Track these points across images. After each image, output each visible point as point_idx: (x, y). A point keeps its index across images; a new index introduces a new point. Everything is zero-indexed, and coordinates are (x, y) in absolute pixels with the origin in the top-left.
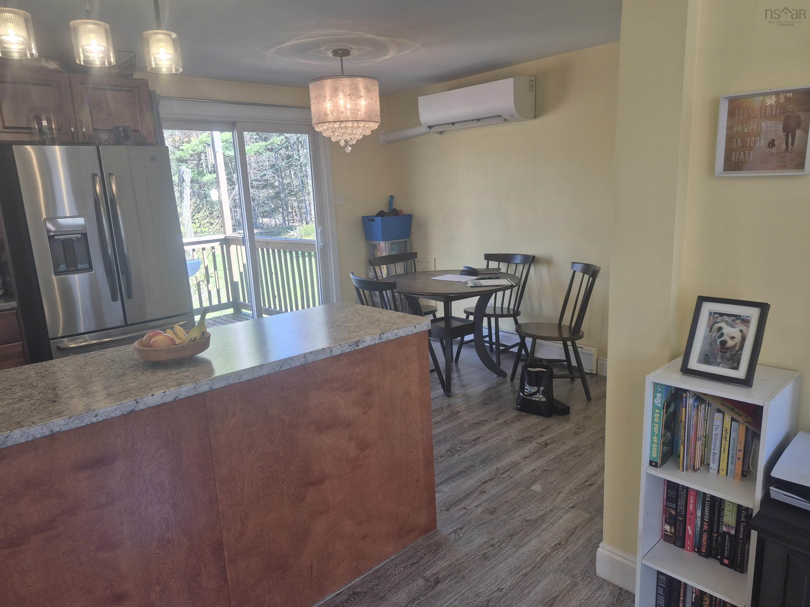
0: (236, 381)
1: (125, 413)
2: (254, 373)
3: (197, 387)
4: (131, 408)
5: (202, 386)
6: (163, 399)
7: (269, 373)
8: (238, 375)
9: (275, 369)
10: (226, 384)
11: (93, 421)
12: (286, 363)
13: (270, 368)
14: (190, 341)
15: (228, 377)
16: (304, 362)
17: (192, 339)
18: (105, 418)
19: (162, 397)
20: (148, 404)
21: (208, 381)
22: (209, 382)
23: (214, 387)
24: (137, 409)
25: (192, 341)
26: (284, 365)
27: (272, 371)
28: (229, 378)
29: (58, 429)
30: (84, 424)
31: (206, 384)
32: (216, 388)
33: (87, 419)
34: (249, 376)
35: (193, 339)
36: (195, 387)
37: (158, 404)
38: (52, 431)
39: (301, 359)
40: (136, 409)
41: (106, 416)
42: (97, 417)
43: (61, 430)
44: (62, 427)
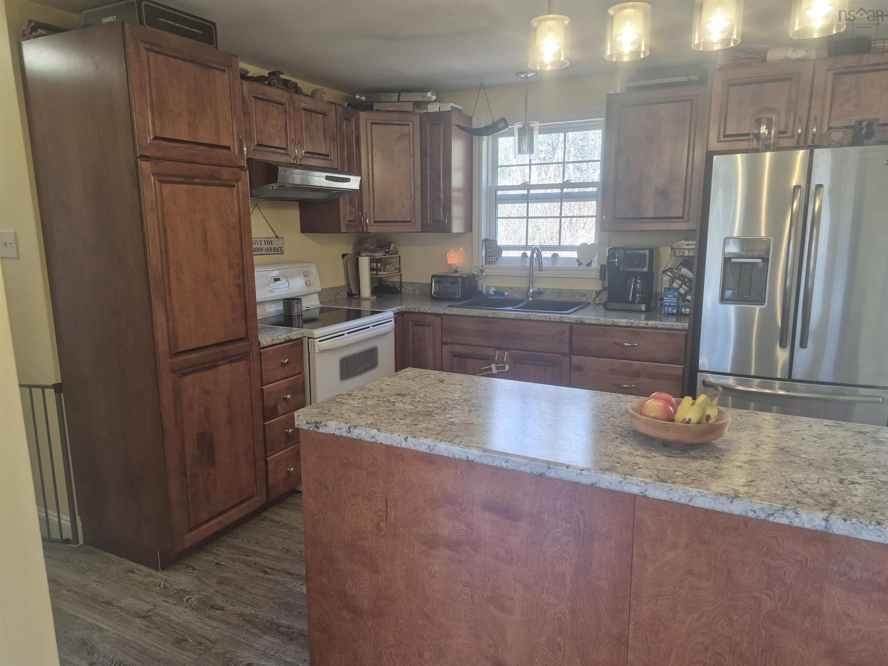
0: (683, 501)
1: (535, 472)
2: (716, 504)
3: (623, 483)
4: (542, 471)
5: (631, 485)
6: (578, 478)
7: (744, 514)
8: (688, 494)
9: (757, 514)
10: (667, 499)
11: (503, 466)
12: (783, 514)
13: (748, 509)
14: (683, 421)
15: (672, 489)
16: (822, 528)
17: (685, 419)
18: (514, 468)
19: (578, 475)
20: (560, 476)
21: (641, 481)
22: (642, 484)
23: (647, 494)
24: (548, 475)
25: (685, 422)
26: (776, 515)
27: (751, 514)
28: (672, 492)
29: (473, 458)
30: (495, 465)
31: (637, 485)
32: (651, 496)
33: (498, 461)
34: (707, 503)
35: (687, 420)
36: (621, 482)
37: (571, 480)
38: (467, 457)
39: (816, 519)
40: (546, 474)
41: (515, 466)
42: (507, 464)
43: (475, 461)
44: (476, 457)
